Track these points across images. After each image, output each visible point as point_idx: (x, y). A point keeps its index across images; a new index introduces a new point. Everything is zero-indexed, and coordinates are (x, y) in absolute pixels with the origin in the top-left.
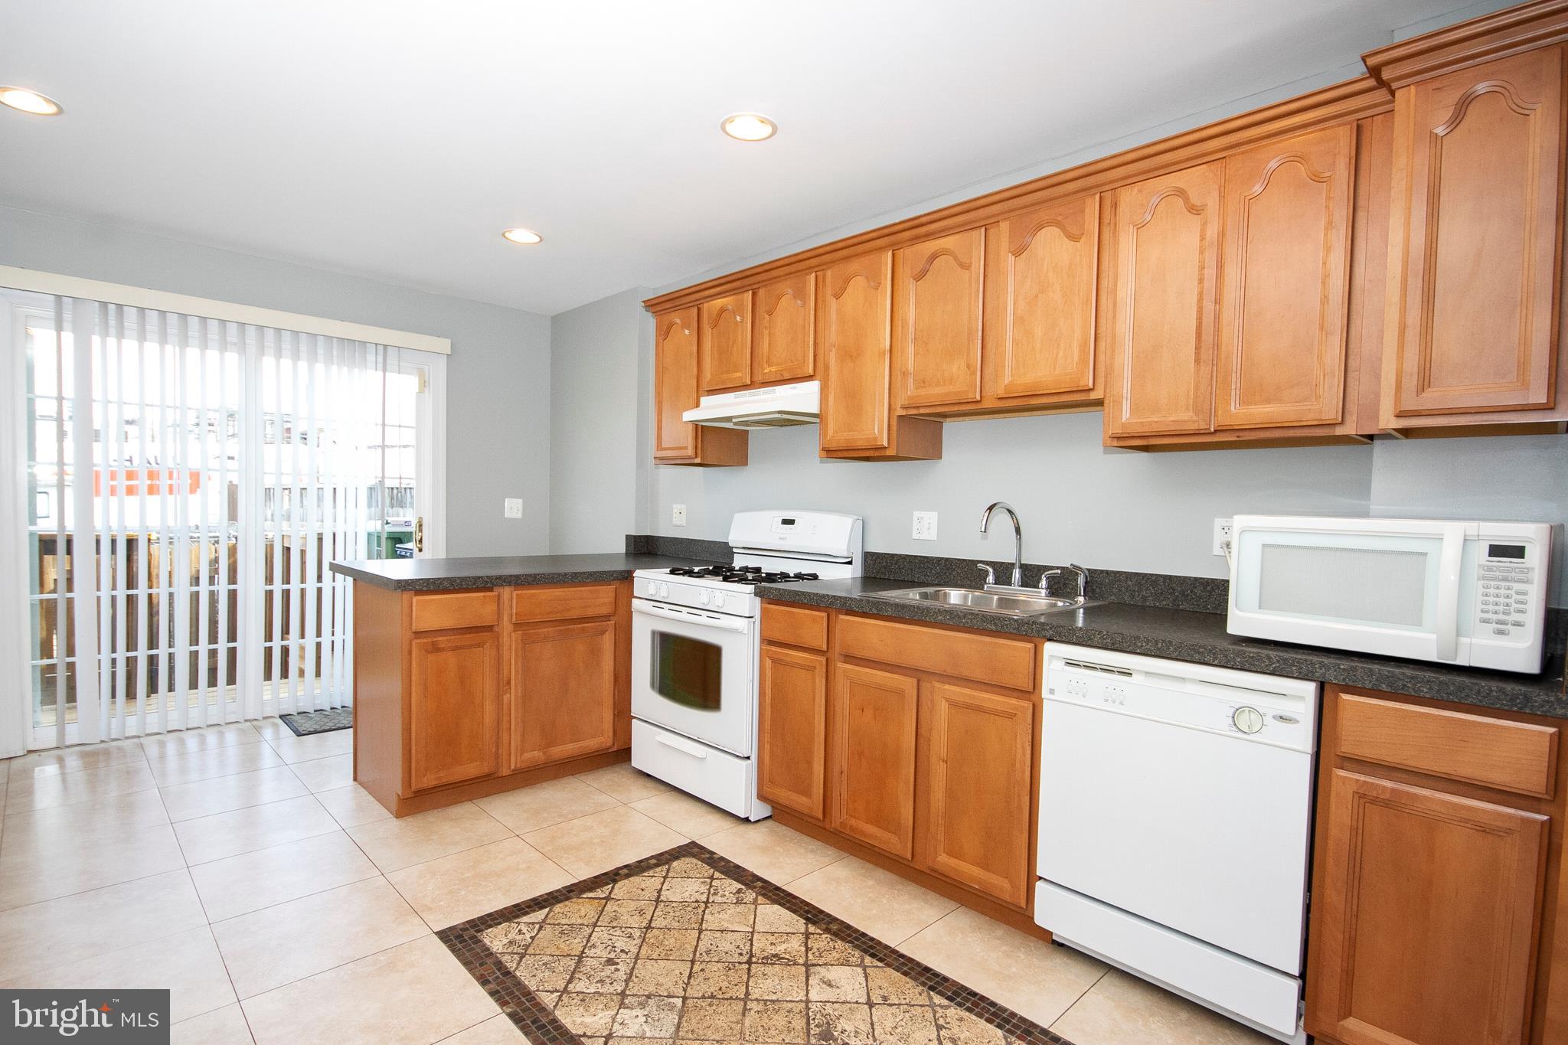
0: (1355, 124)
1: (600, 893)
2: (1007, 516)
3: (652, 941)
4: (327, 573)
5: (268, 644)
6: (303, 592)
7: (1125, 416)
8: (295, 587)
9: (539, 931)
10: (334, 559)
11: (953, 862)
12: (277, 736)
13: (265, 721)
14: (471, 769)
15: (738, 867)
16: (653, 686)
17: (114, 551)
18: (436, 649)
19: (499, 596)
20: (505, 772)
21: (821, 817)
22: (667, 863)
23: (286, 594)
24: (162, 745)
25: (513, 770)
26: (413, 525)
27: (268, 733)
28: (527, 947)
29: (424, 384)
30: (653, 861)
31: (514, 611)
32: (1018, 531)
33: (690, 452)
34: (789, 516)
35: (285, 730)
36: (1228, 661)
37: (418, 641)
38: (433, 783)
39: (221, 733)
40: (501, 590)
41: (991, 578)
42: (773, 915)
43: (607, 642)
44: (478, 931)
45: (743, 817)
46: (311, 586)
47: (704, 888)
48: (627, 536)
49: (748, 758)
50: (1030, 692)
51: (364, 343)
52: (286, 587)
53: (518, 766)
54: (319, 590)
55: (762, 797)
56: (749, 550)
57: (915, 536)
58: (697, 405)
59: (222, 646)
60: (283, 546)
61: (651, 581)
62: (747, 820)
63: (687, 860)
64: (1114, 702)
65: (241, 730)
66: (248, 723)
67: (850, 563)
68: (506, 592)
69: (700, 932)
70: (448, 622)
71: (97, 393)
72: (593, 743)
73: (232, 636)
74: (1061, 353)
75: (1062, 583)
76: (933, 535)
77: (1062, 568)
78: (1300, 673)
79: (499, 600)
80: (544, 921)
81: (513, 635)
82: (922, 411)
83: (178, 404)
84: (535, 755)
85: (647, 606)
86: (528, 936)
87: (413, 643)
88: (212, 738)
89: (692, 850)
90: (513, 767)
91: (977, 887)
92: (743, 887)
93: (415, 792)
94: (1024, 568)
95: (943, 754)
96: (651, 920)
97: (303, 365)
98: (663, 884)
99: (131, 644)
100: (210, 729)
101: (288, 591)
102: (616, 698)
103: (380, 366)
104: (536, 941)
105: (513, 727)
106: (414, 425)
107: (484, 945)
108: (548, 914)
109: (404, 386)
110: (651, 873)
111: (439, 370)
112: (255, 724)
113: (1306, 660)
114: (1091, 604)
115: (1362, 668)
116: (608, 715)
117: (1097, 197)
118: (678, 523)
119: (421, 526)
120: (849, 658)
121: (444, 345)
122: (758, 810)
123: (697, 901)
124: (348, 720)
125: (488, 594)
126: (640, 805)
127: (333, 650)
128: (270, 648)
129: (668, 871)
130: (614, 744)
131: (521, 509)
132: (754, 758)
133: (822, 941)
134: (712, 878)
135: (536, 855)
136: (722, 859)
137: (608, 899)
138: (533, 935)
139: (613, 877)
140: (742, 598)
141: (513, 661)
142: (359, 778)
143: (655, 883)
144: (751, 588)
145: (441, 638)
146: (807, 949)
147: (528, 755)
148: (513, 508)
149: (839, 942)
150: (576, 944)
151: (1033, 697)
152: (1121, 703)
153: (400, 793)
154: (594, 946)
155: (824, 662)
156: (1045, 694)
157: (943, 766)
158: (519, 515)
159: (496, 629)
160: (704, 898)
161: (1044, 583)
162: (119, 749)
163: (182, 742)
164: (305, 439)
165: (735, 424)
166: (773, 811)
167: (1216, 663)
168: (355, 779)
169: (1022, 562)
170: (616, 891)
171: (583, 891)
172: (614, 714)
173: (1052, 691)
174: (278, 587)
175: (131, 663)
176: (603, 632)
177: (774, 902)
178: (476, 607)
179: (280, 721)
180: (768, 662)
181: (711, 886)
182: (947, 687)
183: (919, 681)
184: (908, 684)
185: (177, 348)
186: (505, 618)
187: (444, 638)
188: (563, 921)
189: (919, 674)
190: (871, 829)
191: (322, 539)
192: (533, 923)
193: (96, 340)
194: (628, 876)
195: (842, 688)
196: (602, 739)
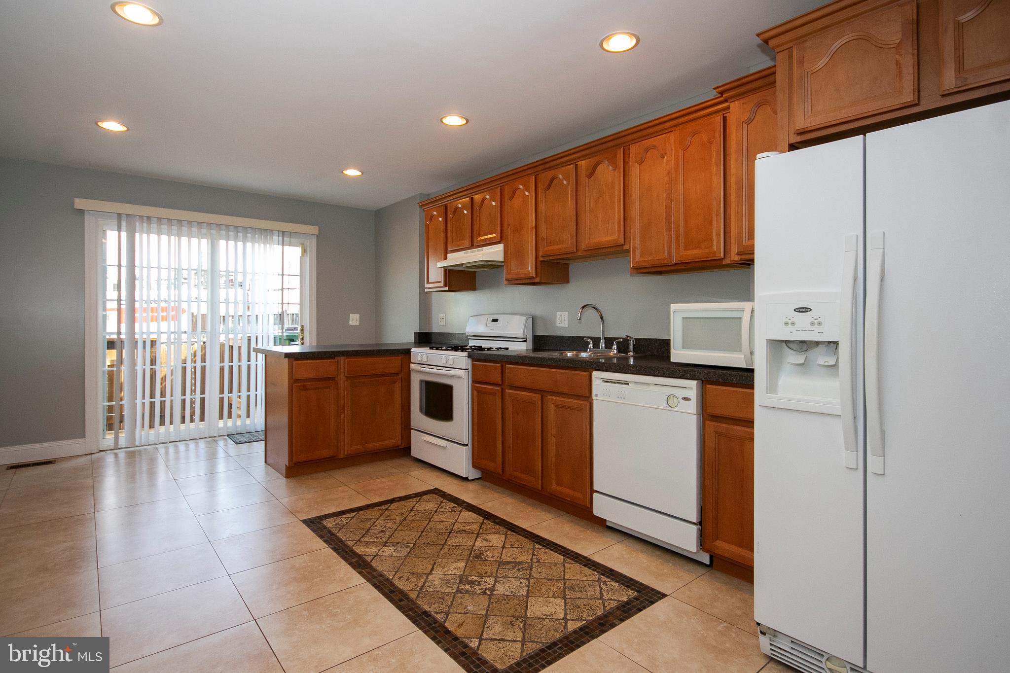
0: (722, 116)
1: (383, 507)
2: (594, 311)
3: (405, 524)
4: (253, 354)
5: (221, 396)
6: (240, 367)
7: (637, 257)
8: (235, 364)
9: (350, 520)
10: (257, 346)
11: (559, 488)
12: (226, 444)
13: (220, 438)
14: (325, 453)
15: (456, 498)
16: (421, 411)
17: (144, 347)
18: (305, 388)
19: (338, 361)
20: (342, 456)
21: (501, 473)
22: (420, 496)
23: (231, 368)
24: (167, 448)
25: (346, 455)
26: (299, 329)
27: (221, 443)
28: (344, 526)
29: (304, 252)
30: (414, 495)
31: (346, 370)
32: (602, 318)
33: (442, 284)
34: (495, 318)
35: (230, 442)
36: (664, 373)
37: (296, 384)
38: (304, 459)
39: (197, 443)
40: (339, 358)
41: (591, 346)
42: (467, 515)
43: (397, 387)
44: (321, 520)
45: (464, 476)
46: (244, 364)
47: (436, 506)
48: (415, 333)
49: (467, 445)
50: (587, 397)
51: (272, 231)
52: (231, 364)
53: (349, 452)
54: (249, 366)
55: (475, 465)
56: (477, 337)
57: (558, 325)
58: (446, 258)
59: (198, 396)
60: (229, 346)
61: (420, 354)
62: (466, 479)
63: (431, 495)
64: (621, 398)
65: (206, 441)
66: (210, 439)
67: (525, 341)
68: (342, 360)
69: (429, 521)
70: (312, 375)
71: (137, 263)
72: (390, 443)
73: (203, 392)
74: (610, 227)
75: (623, 346)
76: (566, 324)
77: (623, 338)
78: (690, 376)
79: (338, 364)
80: (353, 517)
81: (346, 382)
82: (551, 258)
83: (177, 267)
84: (357, 448)
85: (417, 367)
86: (345, 522)
87: (294, 385)
88: (192, 445)
89: (436, 491)
90: (346, 453)
91: (569, 499)
92: (455, 505)
93: (295, 463)
94: (605, 339)
95: (553, 433)
96: (407, 517)
97: (240, 244)
98: (416, 504)
99: (152, 395)
100: (191, 441)
101: (232, 366)
102: (403, 419)
103: (281, 242)
104: (348, 524)
105: (346, 431)
106: (299, 274)
107: (324, 525)
108: (355, 515)
109: (294, 253)
110: (411, 500)
111: (312, 243)
112: (213, 439)
113: (692, 370)
114: (637, 355)
115: (713, 372)
116: (398, 428)
117: (622, 149)
118: (442, 324)
119: (303, 330)
120: (512, 387)
121: (314, 230)
122: (473, 474)
123: (431, 511)
124: (263, 437)
125: (332, 360)
126: (413, 474)
127: (256, 405)
128: (223, 398)
129: (420, 499)
130: (402, 444)
131: (358, 319)
132: (470, 445)
133: (489, 525)
134: (442, 502)
135: (354, 493)
136: (449, 495)
137: (386, 509)
138: (347, 521)
139: (392, 501)
140: (461, 359)
141: (346, 396)
142: (268, 461)
143: (413, 504)
144: (465, 354)
145: (307, 383)
146: (481, 528)
147: (354, 447)
148: (354, 319)
149: (498, 526)
150: (368, 525)
151: (590, 400)
152: (624, 398)
153: (287, 465)
154: (376, 526)
155: (500, 391)
156: (594, 397)
157: (553, 439)
158: (357, 323)
159: (336, 379)
160: (435, 510)
161: (615, 347)
162: (145, 450)
163: (176, 447)
164: (241, 286)
165: (464, 267)
166: (482, 475)
167: (659, 375)
168: (266, 462)
169: (605, 336)
170: (392, 506)
171: (375, 507)
172: (402, 427)
173: (596, 395)
174: (226, 364)
175: (152, 405)
176: (395, 382)
177: (470, 511)
178: (326, 367)
179: (227, 437)
180: (475, 393)
181: (440, 505)
182: (554, 398)
183: (542, 396)
184: (537, 397)
185: (177, 237)
186: (342, 374)
187: (309, 383)
188: (363, 517)
189: (543, 392)
190: (523, 476)
191: (250, 339)
192: (348, 518)
193: (137, 235)
194: (398, 501)
195: (509, 403)
196: (394, 441)
